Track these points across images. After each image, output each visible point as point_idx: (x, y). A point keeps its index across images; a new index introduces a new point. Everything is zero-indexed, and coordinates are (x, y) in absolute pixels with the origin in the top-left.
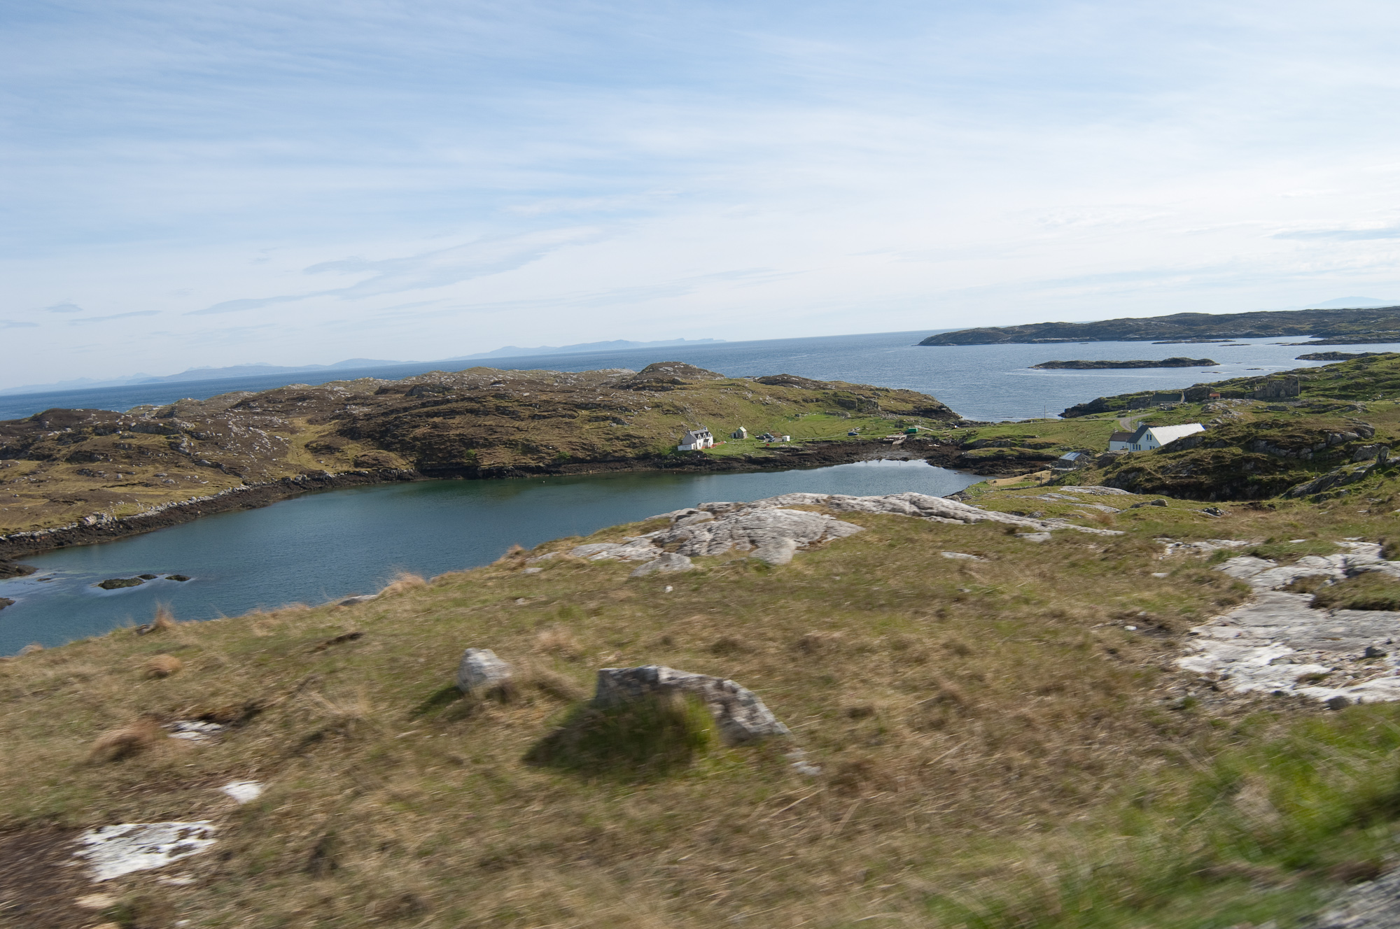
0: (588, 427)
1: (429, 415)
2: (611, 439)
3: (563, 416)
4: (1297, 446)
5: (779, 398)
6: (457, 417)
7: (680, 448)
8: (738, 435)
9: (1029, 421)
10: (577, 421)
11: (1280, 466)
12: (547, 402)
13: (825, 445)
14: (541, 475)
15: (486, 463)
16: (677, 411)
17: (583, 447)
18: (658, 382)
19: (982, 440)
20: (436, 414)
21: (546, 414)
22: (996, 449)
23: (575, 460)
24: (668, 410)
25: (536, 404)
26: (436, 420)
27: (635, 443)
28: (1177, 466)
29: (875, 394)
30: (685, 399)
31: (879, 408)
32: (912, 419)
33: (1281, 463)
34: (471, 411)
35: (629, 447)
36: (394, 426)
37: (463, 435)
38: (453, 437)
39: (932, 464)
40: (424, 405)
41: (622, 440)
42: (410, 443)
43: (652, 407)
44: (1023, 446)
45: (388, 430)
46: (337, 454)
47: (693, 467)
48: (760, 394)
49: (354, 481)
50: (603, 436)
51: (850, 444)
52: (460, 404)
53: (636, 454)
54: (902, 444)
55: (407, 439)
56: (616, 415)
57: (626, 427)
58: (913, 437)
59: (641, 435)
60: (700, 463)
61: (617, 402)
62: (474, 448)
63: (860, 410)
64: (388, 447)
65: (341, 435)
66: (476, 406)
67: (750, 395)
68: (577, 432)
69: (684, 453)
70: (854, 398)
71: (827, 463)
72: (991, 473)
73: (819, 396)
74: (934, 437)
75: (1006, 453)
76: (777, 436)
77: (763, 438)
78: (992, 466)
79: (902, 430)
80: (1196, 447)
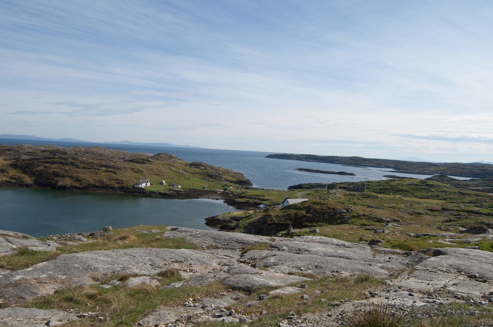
0: (103, 174)
1: (46, 162)
2: (111, 180)
3: (95, 169)
4: (323, 213)
5: (186, 171)
6: (55, 164)
7: (136, 186)
8: (162, 183)
9: (268, 190)
10: (100, 171)
11: (316, 220)
12: (91, 163)
13: (192, 191)
14: (80, 191)
15: (60, 183)
16: (140, 172)
17: (99, 182)
18: (142, 160)
19: (246, 195)
20: (48, 163)
21: (89, 167)
22: (247, 199)
23: (95, 186)
24: (136, 171)
25: (87, 163)
26: (47, 165)
27: (119, 182)
28: (281, 216)
29: (224, 173)
30: (147, 167)
31: (223, 179)
32: (230, 184)
33: (316, 219)
34: (61, 163)
35: (117, 183)
36: (31, 165)
37: (55, 172)
38: (51, 172)
39: (224, 202)
40: (45, 158)
41: (115, 180)
42: (34, 172)
43: (131, 169)
44: (258, 199)
45: (28, 166)
46: (5, 174)
47: (138, 194)
48: (179, 169)
49: (7, 185)
50: (108, 178)
51: (201, 191)
52: (58, 160)
53: (119, 187)
54: (221, 193)
55: (34, 171)
56: (116, 171)
57: (118, 176)
58: (226, 191)
59: (122, 180)
60: (141, 193)
61: (117, 166)
62: (58, 177)
63: (215, 179)
64: (26, 173)
65: (10, 166)
66: (63, 161)
67: (174, 169)
68: (98, 176)
69: (137, 188)
70: (214, 174)
71: (188, 198)
72: (241, 208)
73: (201, 172)
74: (232, 192)
75: (250, 201)
76: (176, 185)
77: (171, 186)
78: (243, 206)
79: (223, 188)
80: (292, 209)
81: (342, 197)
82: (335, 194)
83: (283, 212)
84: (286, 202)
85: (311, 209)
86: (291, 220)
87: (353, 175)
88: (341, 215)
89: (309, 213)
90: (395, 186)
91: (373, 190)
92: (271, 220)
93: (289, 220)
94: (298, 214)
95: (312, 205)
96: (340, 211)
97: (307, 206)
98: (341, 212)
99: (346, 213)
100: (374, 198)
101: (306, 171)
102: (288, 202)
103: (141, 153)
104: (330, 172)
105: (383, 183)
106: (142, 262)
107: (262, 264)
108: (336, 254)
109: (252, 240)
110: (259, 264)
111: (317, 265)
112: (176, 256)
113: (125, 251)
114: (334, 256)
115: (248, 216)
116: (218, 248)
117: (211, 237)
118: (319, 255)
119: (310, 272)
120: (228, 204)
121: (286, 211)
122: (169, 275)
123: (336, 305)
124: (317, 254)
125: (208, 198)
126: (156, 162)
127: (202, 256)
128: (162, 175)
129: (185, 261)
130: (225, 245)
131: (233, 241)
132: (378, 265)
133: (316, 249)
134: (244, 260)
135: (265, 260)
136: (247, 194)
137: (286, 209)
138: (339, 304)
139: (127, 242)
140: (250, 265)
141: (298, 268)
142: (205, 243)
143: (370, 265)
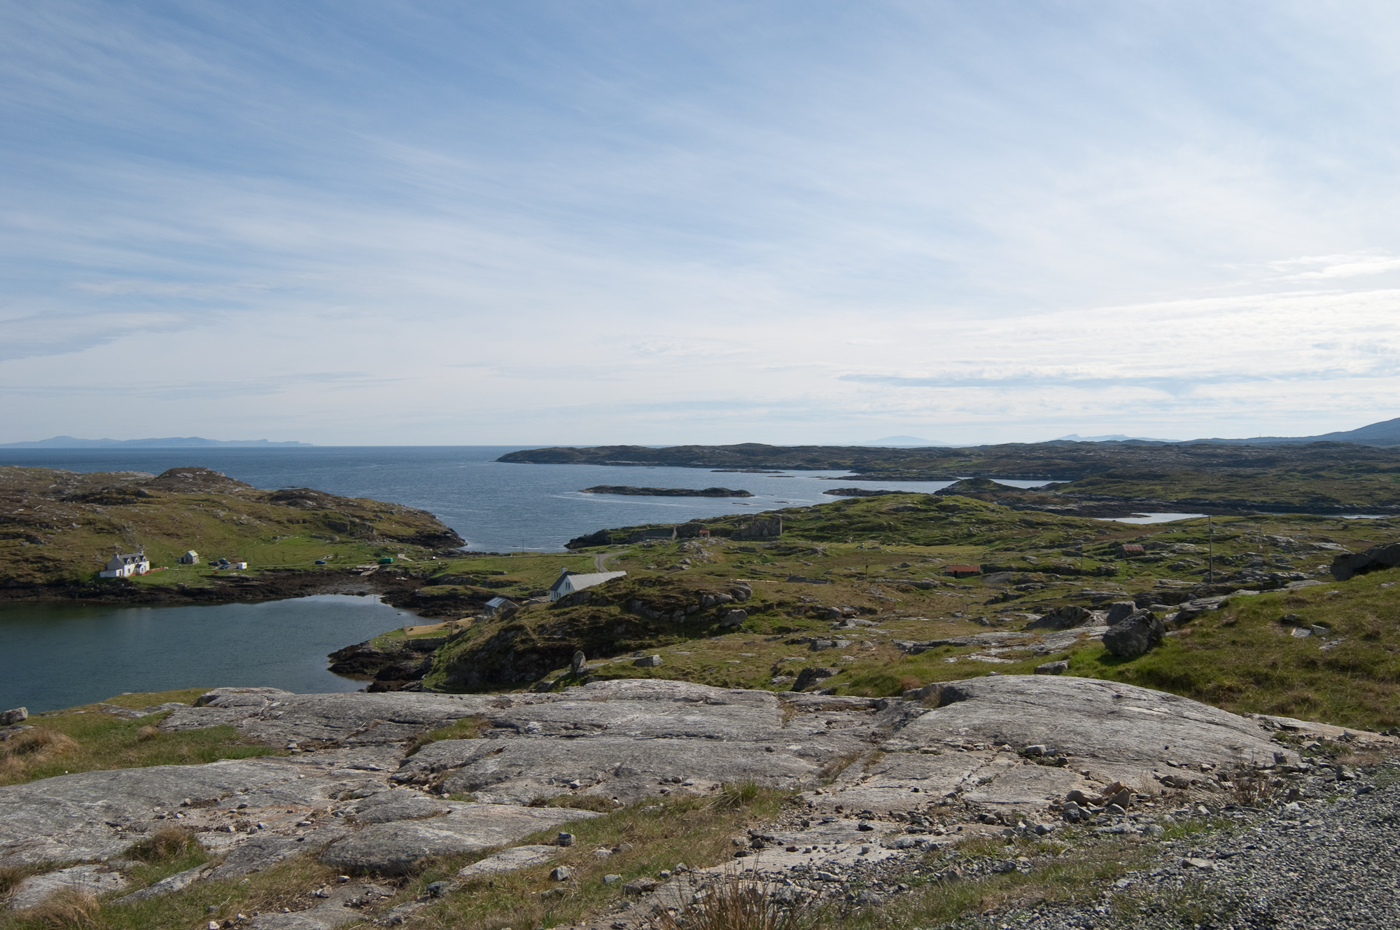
2: (19, 561)
4: (670, 608)
5: (260, 518)
7: (103, 574)
8: (187, 560)
9: (509, 555)
11: (650, 630)
13: (284, 574)
16: (113, 529)
18: (119, 493)
19: (448, 575)
22: (449, 587)
24: (102, 529)
27: (48, 567)
28: (553, 627)
29: (376, 516)
30: (136, 515)
31: (375, 533)
32: (399, 546)
33: (652, 627)
35: (40, 570)
39: (384, 601)
41: (32, 562)
43: (83, 524)
44: (484, 584)
47: (112, 597)
48: (238, 512)
50: (9, 557)
51: (312, 574)
53: (47, 580)
54: (371, 575)
56: (33, 533)
57: (41, 546)
58: (385, 567)
59: (58, 558)
60: (122, 593)
61: (37, 516)
63: (352, 534)
67: (222, 514)
69: (107, 580)
70: (346, 521)
71: (273, 596)
72: (436, 614)
73: (307, 517)
74: (406, 568)
75: (460, 592)
76: (234, 562)
77: (216, 565)
78: (442, 606)
79: (378, 559)
80: (583, 603)
81: (720, 558)
82: (699, 551)
83: (558, 615)
84: (563, 585)
85: (635, 598)
86: (582, 637)
87: (744, 496)
88: (721, 610)
89: (630, 612)
90: (860, 516)
91: (800, 533)
92: (523, 641)
93: (576, 636)
94: (599, 618)
95: (637, 587)
96: (715, 597)
97: (624, 591)
98: (718, 601)
99: (732, 602)
100: (805, 554)
101: (614, 493)
102: (568, 585)
103: (113, 473)
104: (683, 490)
105: (826, 511)
106: (80, 819)
107: (461, 782)
108: (679, 728)
109: (440, 711)
110: (453, 783)
111: (620, 767)
112: (197, 787)
113: (25, 789)
114: (671, 735)
115: (457, 636)
116: (337, 745)
117: (316, 714)
118: (631, 736)
119: (598, 790)
120: (394, 606)
121: (566, 610)
122: (162, 850)
123: (646, 888)
124: (625, 735)
125: (335, 593)
126: (165, 496)
127: (282, 775)
128: (188, 535)
129: (226, 799)
130: (358, 733)
131: (382, 718)
132: (790, 747)
133: (625, 720)
134: (410, 773)
135: (471, 770)
136: (449, 572)
137: (565, 606)
138: (654, 885)
139: (41, 757)
140: (426, 787)
141: (564, 781)
142: (298, 734)
143: (769, 750)
